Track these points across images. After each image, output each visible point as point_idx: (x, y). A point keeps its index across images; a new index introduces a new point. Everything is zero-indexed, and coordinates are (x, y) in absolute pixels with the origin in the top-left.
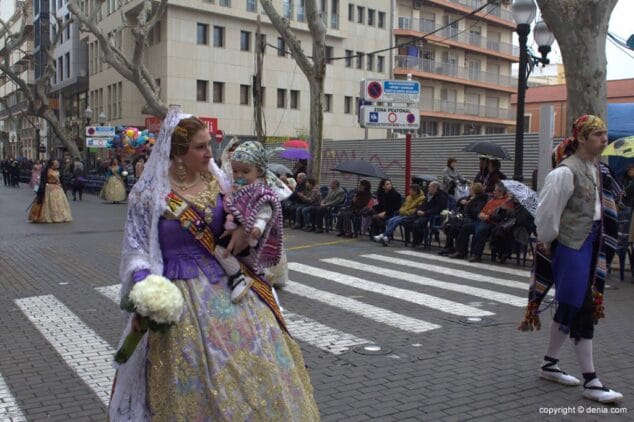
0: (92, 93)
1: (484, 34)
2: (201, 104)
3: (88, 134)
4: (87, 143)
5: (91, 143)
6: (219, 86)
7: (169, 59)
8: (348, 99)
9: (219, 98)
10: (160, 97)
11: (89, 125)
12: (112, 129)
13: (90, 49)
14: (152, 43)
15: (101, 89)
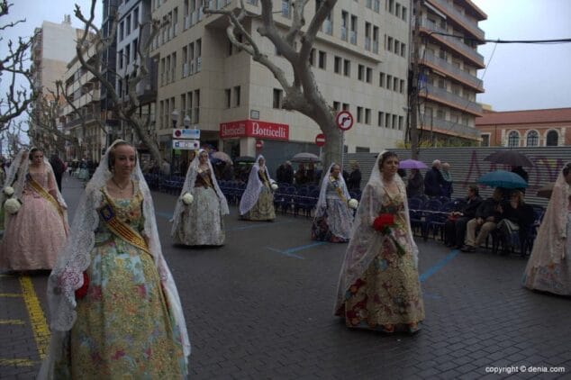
1: (462, 67)
2: (277, 112)
3: (175, 136)
4: (174, 145)
5: (177, 145)
8: (380, 113)
10: (238, 104)
11: (175, 127)
12: (197, 132)
13: (160, 64)
14: (230, 54)
15: (173, 99)
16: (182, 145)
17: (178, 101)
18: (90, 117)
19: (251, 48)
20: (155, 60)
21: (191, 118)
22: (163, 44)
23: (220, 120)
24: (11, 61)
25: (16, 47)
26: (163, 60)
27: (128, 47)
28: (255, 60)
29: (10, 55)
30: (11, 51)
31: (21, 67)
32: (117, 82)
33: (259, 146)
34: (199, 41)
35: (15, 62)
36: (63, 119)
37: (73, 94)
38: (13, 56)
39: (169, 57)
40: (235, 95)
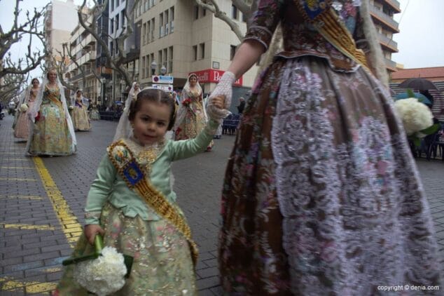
0: (144, 58)
3: (154, 81)
7: (214, 28)
10: (203, 57)
11: (153, 74)
12: (171, 79)
13: (142, 29)
14: (197, 18)
15: (152, 54)
17: (156, 56)
18: (89, 72)
19: (213, 8)
20: (139, 25)
21: (166, 67)
22: (145, 12)
23: (189, 71)
24: (29, 26)
25: (32, 16)
26: (145, 24)
27: (117, 16)
28: (216, 16)
29: (28, 21)
30: (28, 19)
32: (109, 45)
34: (172, 8)
35: (32, 27)
36: (68, 75)
37: (75, 55)
38: (30, 22)
39: (149, 22)
40: (200, 50)
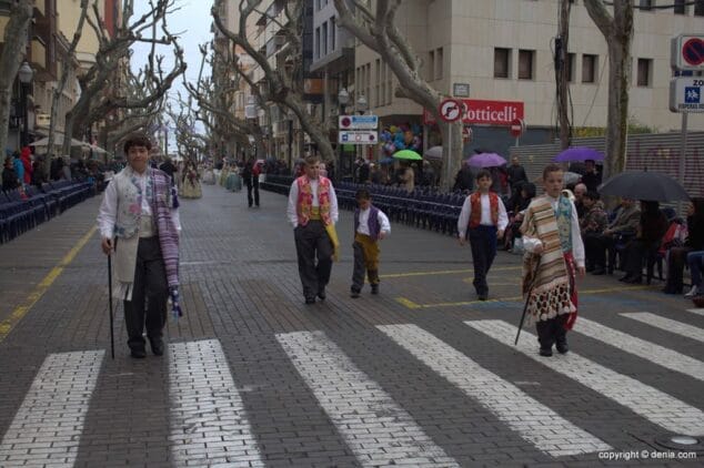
0: (359, 70)
2: (501, 83)
3: (341, 126)
4: (340, 140)
5: (345, 138)
6: (528, 56)
7: (454, 19)
9: (528, 73)
10: (442, 74)
11: (343, 113)
12: (374, 120)
15: (369, 65)
16: (352, 138)
17: (374, 69)
29: (151, 10)
30: (151, 3)
31: (164, 26)
32: (314, 32)
33: (466, 136)
35: (156, 19)
37: (265, 47)
38: (153, 12)
40: (438, 59)
